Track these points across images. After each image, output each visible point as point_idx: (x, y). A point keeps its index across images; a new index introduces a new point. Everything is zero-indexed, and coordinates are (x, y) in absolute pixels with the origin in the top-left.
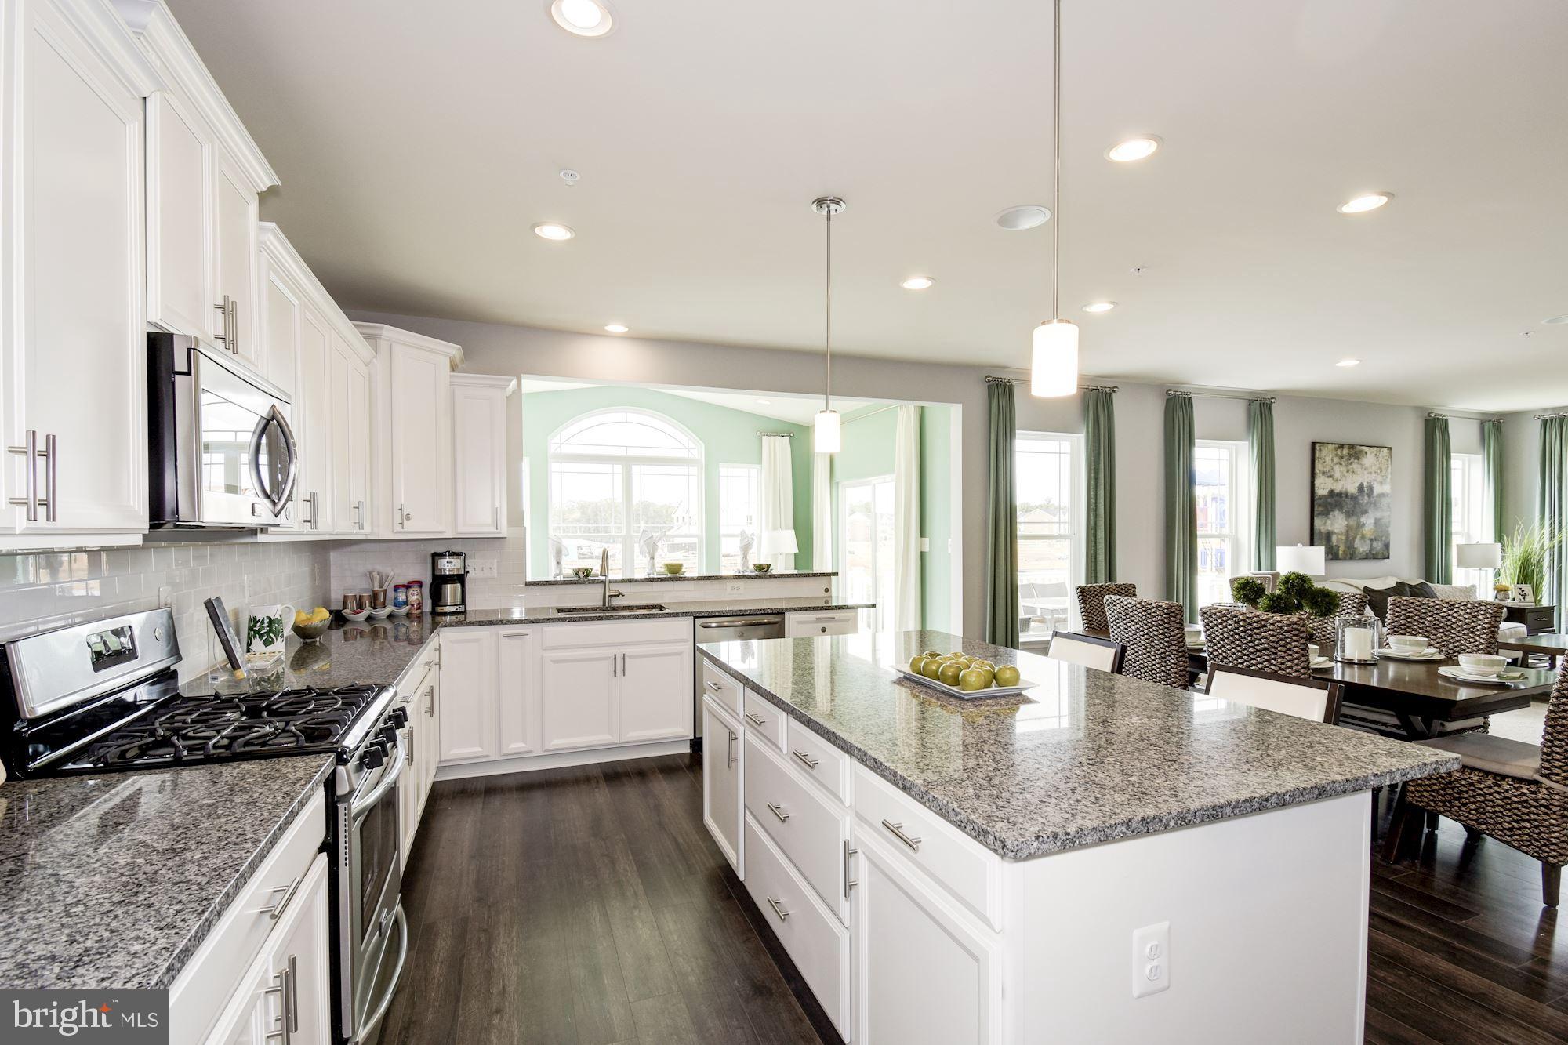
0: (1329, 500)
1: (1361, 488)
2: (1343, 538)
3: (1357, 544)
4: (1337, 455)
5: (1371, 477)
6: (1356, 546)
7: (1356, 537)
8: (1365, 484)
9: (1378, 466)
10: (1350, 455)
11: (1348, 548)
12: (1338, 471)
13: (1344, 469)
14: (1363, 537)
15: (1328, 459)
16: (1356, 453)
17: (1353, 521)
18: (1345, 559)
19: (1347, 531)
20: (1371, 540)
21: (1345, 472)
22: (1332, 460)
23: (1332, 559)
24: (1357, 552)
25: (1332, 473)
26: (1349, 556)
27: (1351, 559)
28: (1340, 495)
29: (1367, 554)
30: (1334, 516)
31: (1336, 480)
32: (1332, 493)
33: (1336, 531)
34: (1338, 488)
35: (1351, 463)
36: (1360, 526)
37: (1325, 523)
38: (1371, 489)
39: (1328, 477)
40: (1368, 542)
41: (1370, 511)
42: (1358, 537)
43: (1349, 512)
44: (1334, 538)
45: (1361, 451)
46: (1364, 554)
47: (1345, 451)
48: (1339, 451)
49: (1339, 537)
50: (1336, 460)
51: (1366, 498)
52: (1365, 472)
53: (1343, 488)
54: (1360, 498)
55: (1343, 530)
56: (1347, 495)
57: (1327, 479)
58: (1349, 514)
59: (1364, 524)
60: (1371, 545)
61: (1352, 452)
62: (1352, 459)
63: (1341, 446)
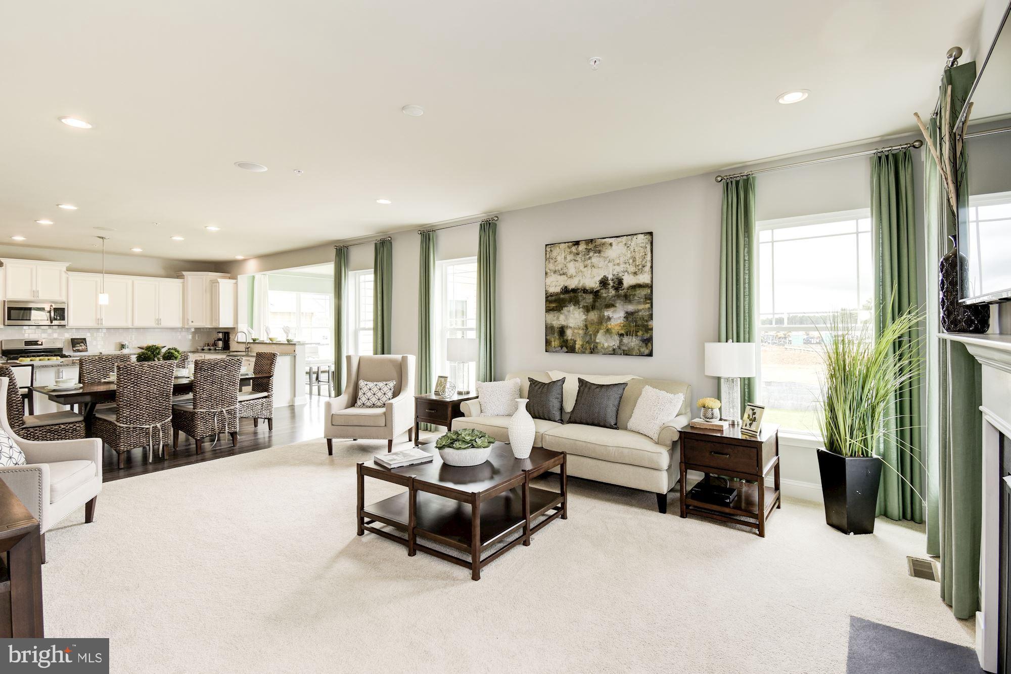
0: (562, 296)
1: (604, 282)
2: (581, 332)
3: (600, 338)
4: (571, 253)
5: (618, 270)
6: (597, 341)
7: (598, 332)
8: (610, 277)
9: (629, 256)
10: (588, 250)
11: (587, 342)
12: (572, 268)
13: (580, 265)
14: (608, 331)
15: (560, 259)
16: (596, 246)
17: (593, 316)
18: (584, 353)
19: (586, 326)
20: (621, 335)
21: (582, 268)
22: (565, 258)
23: (567, 352)
24: (599, 347)
25: (565, 271)
26: (588, 350)
27: (591, 353)
28: (574, 291)
29: (614, 350)
30: (569, 311)
31: (571, 277)
32: (566, 290)
33: (571, 325)
34: (572, 284)
35: (590, 258)
36: (602, 320)
37: (558, 318)
38: (620, 282)
39: (561, 275)
40: (617, 338)
41: (617, 305)
42: (601, 332)
43: (587, 306)
44: (569, 334)
45: (604, 244)
46: (611, 349)
47: (582, 247)
48: (574, 249)
49: (576, 331)
50: (570, 257)
51: (612, 292)
52: (610, 265)
53: (579, 283)
54: (603, 291)
55: (581, 324)
56: (585, 291)
57: (559, 277)
58: (587, 309)
59: (609, 319)
60: (621, 341)
61: (591, 246)
62: (591, 254)
63: (577, 243)
